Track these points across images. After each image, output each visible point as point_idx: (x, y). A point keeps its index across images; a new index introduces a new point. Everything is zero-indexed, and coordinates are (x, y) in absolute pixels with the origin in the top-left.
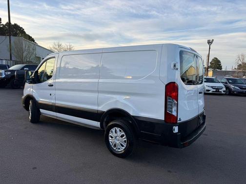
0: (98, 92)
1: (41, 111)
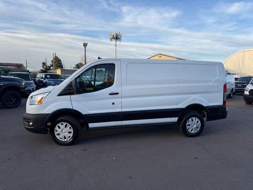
0: (178, 94)
1: (91, 125)
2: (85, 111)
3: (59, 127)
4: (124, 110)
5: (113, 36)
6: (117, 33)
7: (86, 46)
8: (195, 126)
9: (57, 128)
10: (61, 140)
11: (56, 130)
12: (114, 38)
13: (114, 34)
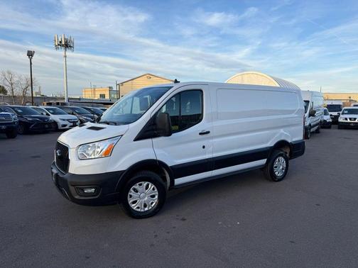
1: (178, 181)
2: (171, 162)
3: (136, 191)
4: (215, 155)
5: (60, 42)
6: (66, 38)
7: (32, 56)
8: (281, 167)
9: (132, 192)
10: (139, 210)
11: (131, 196)
12: (63, 46)
13: (61, 38)
